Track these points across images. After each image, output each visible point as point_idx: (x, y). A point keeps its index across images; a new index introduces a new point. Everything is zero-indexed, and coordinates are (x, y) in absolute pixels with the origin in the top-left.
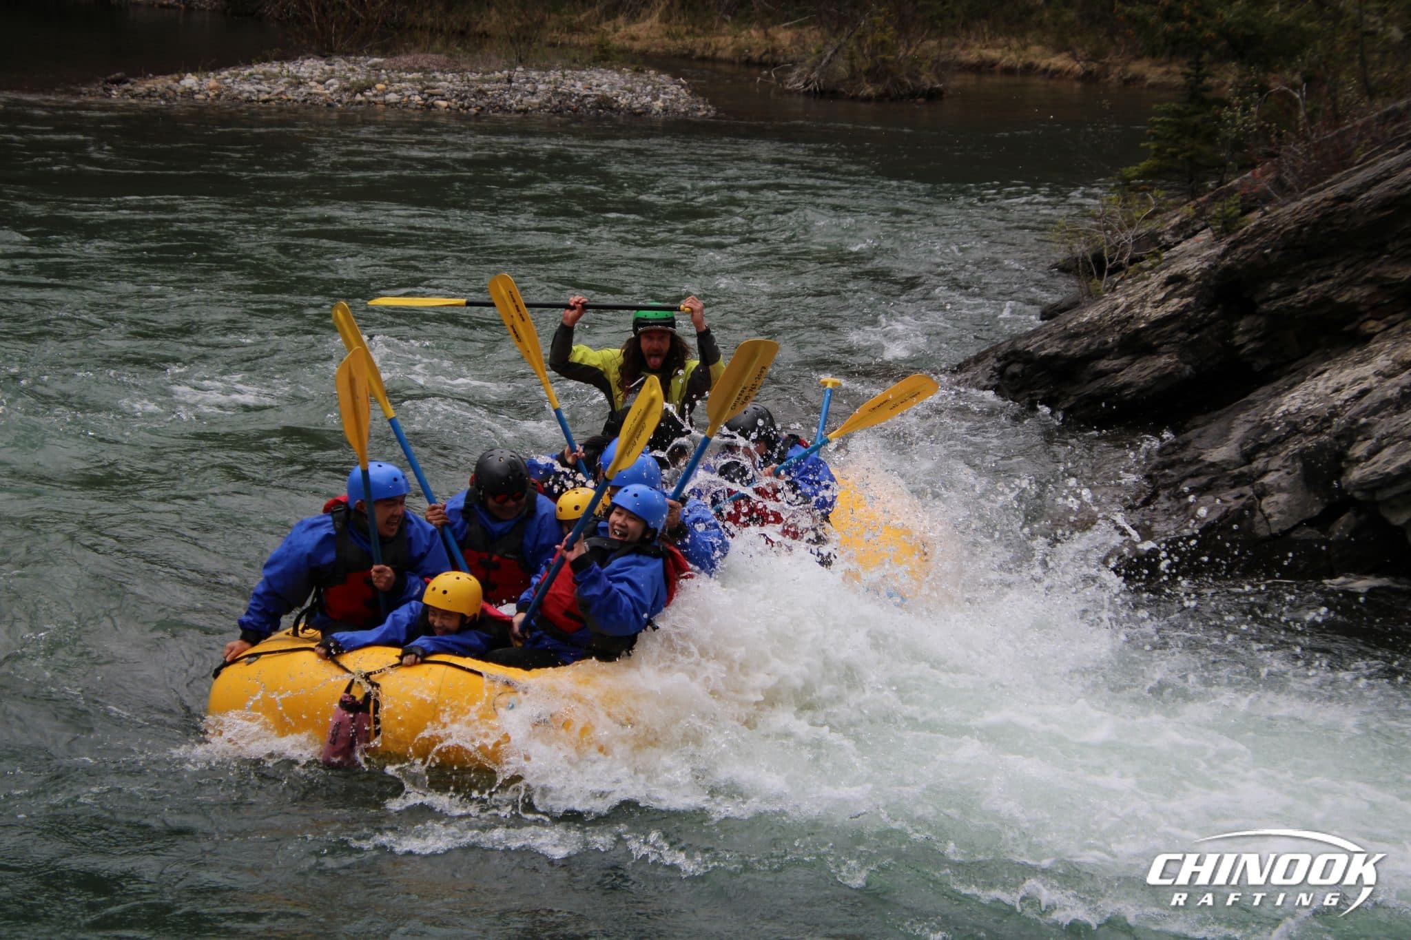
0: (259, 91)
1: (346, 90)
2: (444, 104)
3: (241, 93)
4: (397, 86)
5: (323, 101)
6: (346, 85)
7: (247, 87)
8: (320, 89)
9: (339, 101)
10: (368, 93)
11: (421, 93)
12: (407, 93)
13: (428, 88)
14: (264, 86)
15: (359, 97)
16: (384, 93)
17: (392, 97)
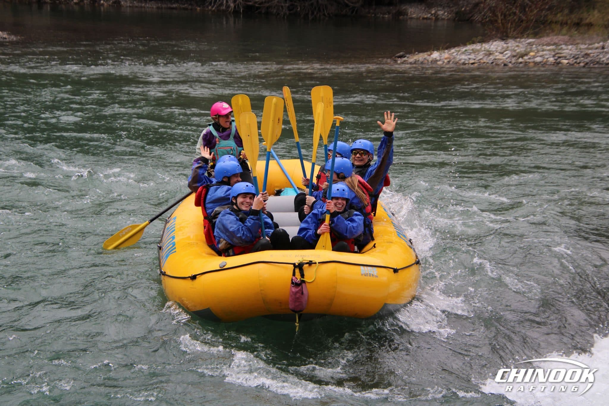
0: (470, 59)
1: (514, 56)
2: (565, 61)
3: (460, 60)
4: (541, 53)
5: (502, 63)
6: (514, 54)
7: (463, 57)
8: (500, 56)
9: (510, 62)
10: (526, 58)
11: (554, 56)
12: (546, 57)
13: (558, 53)
14: (472, 56)
15: (520, 60)
16: (534, 57)
17: (538, 59)
